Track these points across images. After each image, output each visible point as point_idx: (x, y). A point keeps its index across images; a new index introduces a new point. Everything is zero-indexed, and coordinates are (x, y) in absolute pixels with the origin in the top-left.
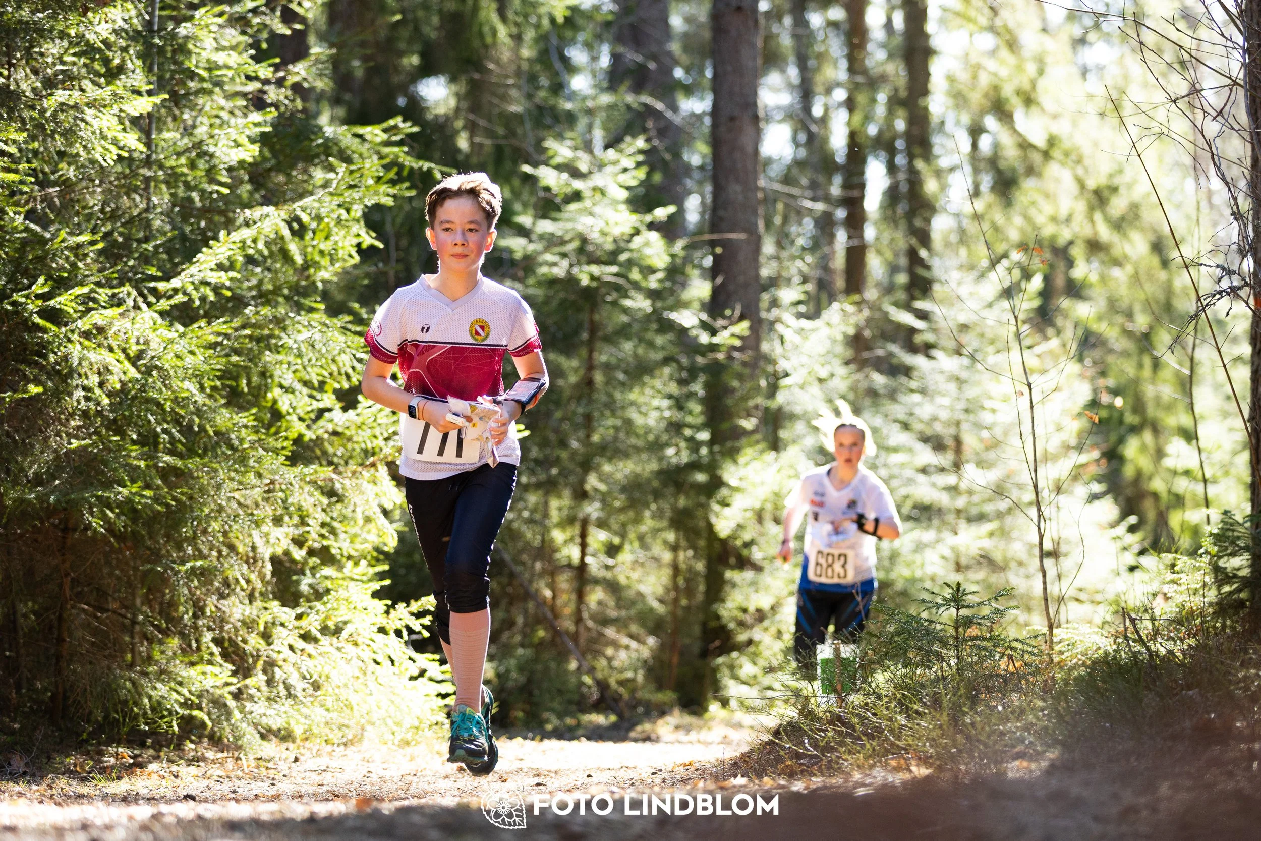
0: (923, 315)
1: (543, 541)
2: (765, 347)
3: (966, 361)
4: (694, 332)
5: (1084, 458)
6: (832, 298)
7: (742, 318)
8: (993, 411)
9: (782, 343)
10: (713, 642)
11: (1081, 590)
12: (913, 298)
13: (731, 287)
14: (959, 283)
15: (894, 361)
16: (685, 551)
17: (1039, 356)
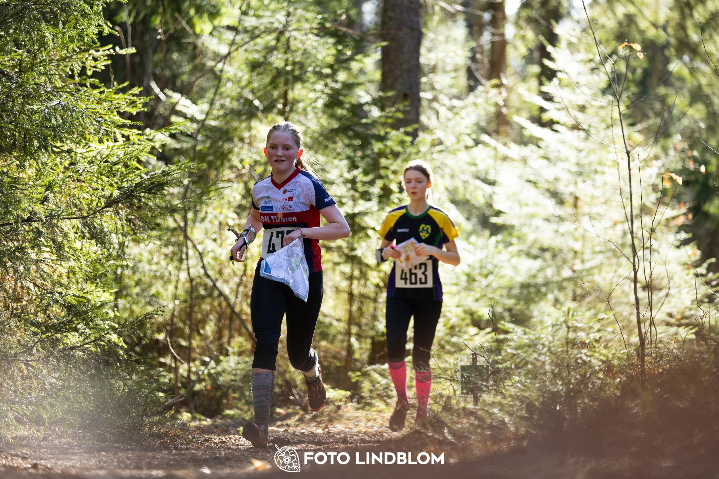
0: (548, 98)
1: (245, 271)
2: (423, 118)
3: (582, 134)
4: (366, 108)
5: (675, 213)
6: (478, 82)
7: (405, 96)
8: (603, 173)
9: (438, 117)
10: (379, 353)
11: (671, 315)
12: (541, 84)
13: (398, 72)
14: (579, 74)
15: (527, 133)
16: (359, 279)
17: (639, 131)
